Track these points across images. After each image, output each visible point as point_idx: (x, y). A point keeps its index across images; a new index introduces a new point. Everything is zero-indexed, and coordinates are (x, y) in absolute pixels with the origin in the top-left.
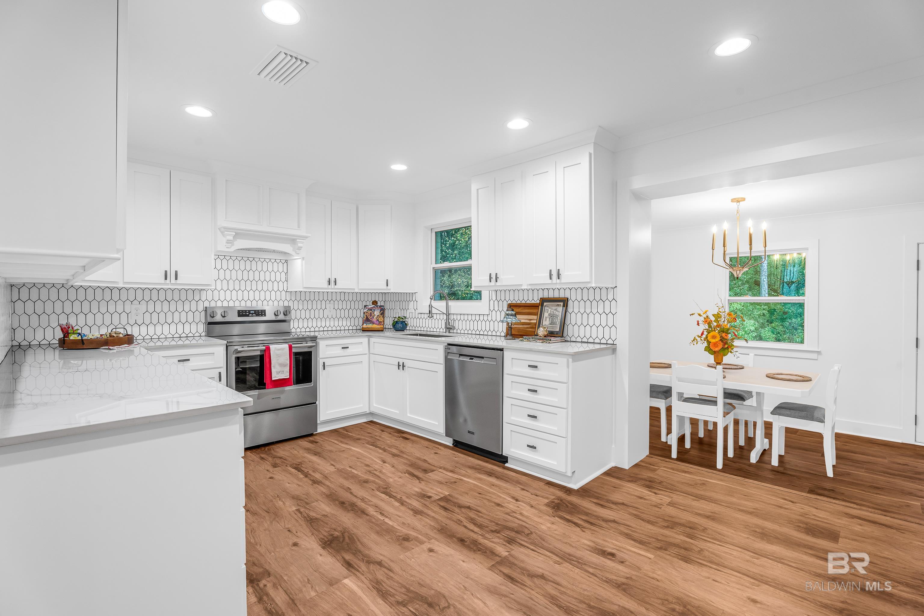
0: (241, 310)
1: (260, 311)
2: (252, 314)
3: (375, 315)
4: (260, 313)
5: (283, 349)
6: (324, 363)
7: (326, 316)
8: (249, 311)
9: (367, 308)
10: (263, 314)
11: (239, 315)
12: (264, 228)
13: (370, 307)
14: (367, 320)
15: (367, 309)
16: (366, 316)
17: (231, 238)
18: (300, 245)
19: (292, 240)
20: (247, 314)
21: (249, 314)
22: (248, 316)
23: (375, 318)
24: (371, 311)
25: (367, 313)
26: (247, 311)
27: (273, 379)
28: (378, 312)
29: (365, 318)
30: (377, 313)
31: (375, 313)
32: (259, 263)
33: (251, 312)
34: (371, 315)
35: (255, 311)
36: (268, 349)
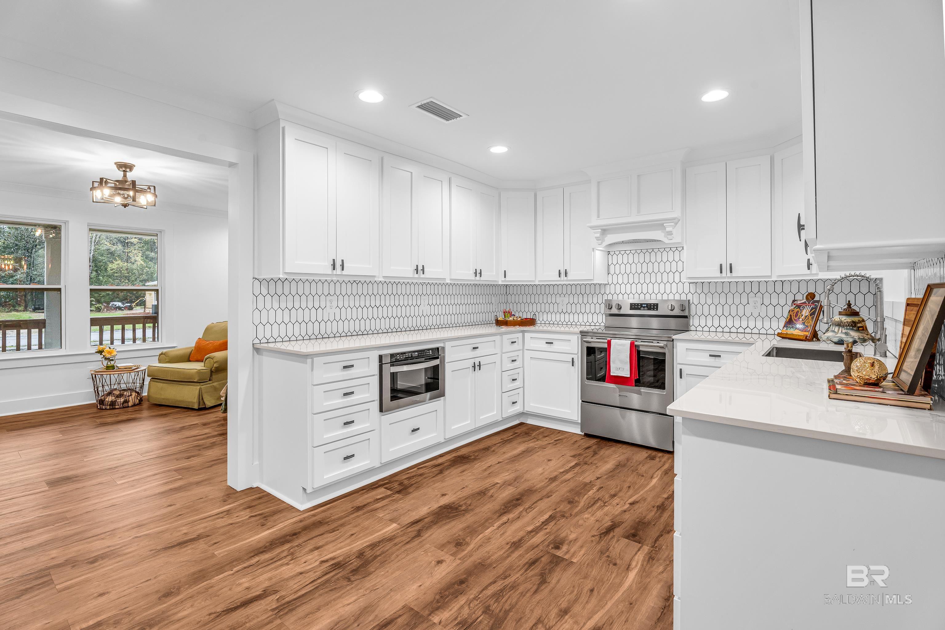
0: (633, 304)
1: (652, 305)
2: (644, 307)
3: (802, 315)
4: (652, 307)
5: (623, 345)
6: (681, 370)
7: (748, 314)
8: (642, 304)
9: (794, 304)
10: (655, 308)
11: (631, 309)
12: (635, 218)
13: (799, 302)
14: (790, 322)
15: (795, 306)
16: (791, 315)
17: (598, 235)
18: (668, 229)
19: (659, 225)
20: (639, 307)
21: (641, 307)
22: (639, 309)
23: (801, 319)
24: (798, 309)
25: (793, 311)
26: (639, 305)
27: (612, 374)
28: (808, 311)
29: (788, 320)
30: (806, 312)
31: (804, 311)
32: (659, 254)
33: (643, 305)
34: (796, 316)
35: (647, 304)
36: (609, 343)
